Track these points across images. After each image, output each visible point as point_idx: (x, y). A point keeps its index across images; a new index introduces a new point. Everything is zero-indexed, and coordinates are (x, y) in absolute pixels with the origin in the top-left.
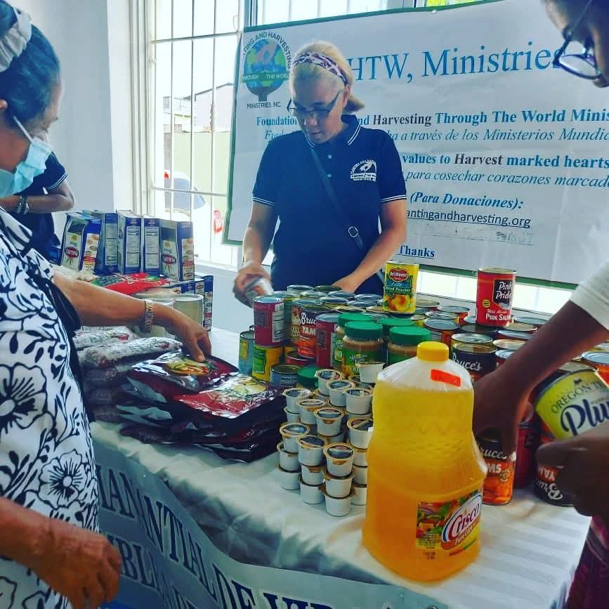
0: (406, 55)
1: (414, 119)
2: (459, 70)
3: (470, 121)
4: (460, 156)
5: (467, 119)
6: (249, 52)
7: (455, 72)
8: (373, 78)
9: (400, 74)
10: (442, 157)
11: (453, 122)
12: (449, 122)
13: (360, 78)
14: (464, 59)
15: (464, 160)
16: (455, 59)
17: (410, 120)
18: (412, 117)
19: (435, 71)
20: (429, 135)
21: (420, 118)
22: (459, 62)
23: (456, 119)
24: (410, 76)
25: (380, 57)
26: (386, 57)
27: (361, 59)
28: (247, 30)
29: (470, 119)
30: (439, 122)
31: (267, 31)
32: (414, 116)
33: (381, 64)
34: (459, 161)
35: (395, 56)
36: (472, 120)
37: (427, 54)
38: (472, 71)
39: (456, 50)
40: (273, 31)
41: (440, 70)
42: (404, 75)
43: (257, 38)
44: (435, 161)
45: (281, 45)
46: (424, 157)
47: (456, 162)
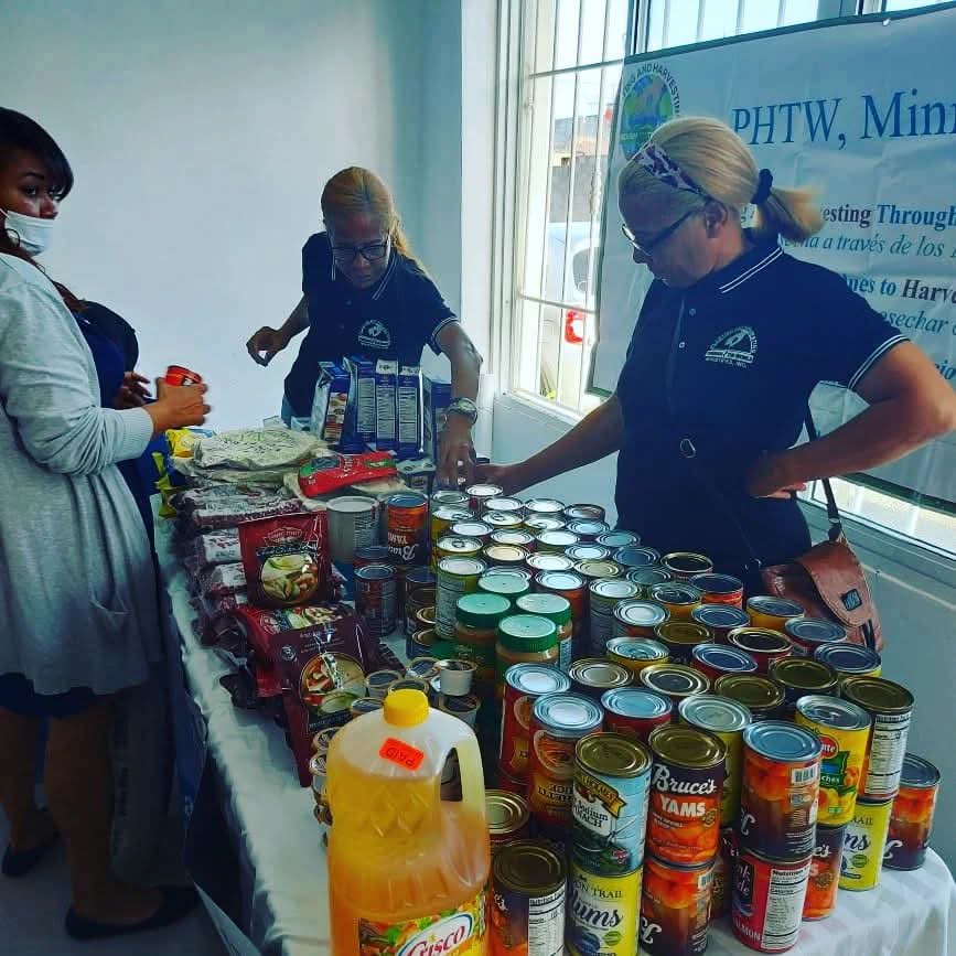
0: (838, 101)
1: (843, 214)
2: (920, 128)
3: (931, 223)
4: (911, 285)
5: (927, 218)
6: (629, 96)
7: (913, 133)
8: (788, 140)
9: (827, 133)
10: (884, 283)
11: (904, 222)
12: (897, 222)
13: (769, 141)
14: (927, 108)
15: (918, 292)
16: (913, 109)
17: (837, 214)
18: (841, 210)
19: (881, 131)
20: (866, 243)
21: (853, 212)
22: (921, 114)
23: (909, 217)
24: (842, 137)
25: (799, 105)
26: (808, 104)
27: (772, 108)
28: (628, 61)
29: (932, 219)
30: (881, 221)
31: (653, 62)
32: (844, 208)
33: (800, 116)
34: (910, 292)
35: (821, 103)
36: (935, 220)
37: (869, 99)
38: (941, 131)
39: (914, 92)
40: (660, 61)
41: (890, 129)
42: (834, 134)
43: (640, 73)
44: (872, 288)
45: (668, 84)
46: (857, 281)
47: (905, 295)
